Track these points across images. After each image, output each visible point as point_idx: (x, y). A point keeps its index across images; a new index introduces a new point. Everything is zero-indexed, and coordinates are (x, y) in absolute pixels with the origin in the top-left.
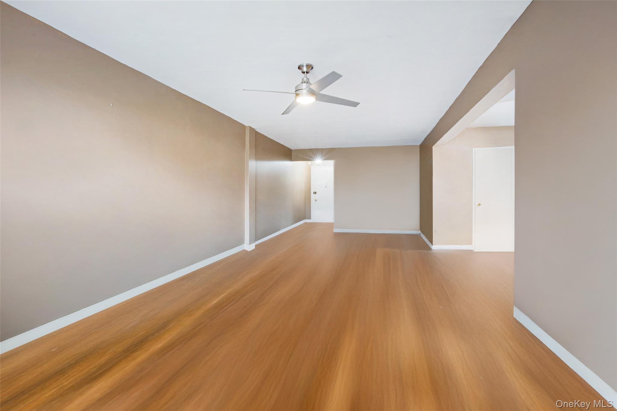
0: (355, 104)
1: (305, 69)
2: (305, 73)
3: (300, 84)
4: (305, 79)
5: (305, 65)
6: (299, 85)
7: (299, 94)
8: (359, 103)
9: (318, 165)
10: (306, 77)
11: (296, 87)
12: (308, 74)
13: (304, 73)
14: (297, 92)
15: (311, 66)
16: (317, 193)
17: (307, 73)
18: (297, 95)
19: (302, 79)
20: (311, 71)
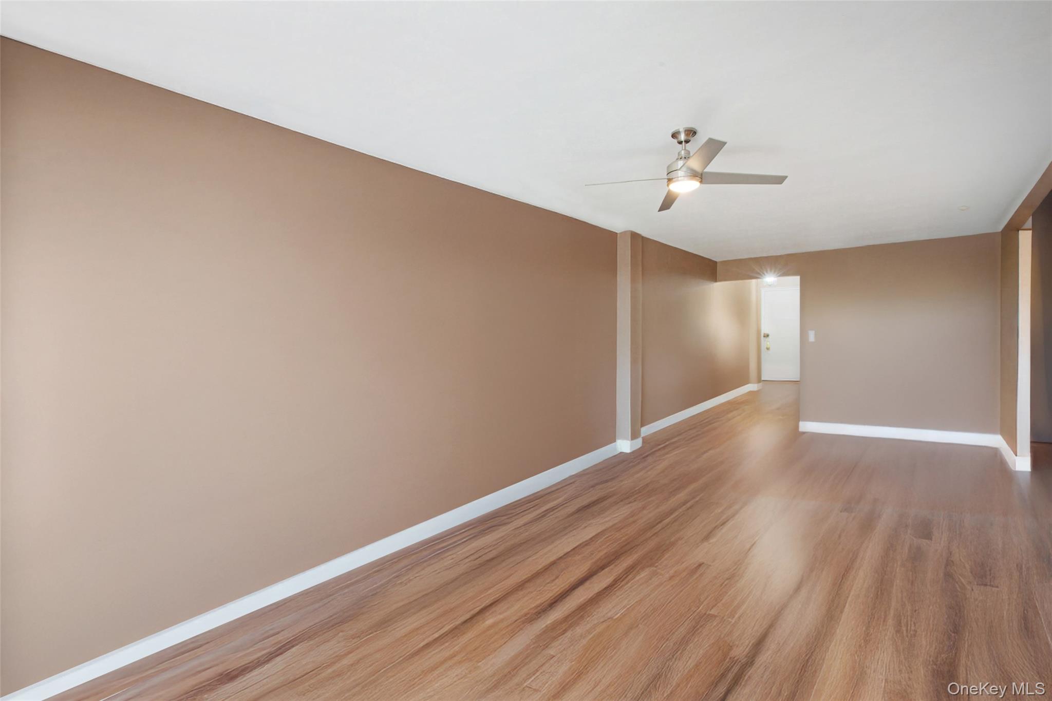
0: (780, 180)
1: (682, 137)
2: (683, 142)
3: (674, 162)
4: (683, 152)
5: (682, 130)
6: (672, 163)
7: (672, 179)
8: (786, 177)
9: (770, 285)
10: (685, 149)
11: (668, 167)
12: (688, 144)
13: (680, 143)
14: (671, 176)
15: (692, 131)
16: (770, 337)
17: (687, 142)
18: (670, 180)
19: (679, 153)
20: (692, 139)
